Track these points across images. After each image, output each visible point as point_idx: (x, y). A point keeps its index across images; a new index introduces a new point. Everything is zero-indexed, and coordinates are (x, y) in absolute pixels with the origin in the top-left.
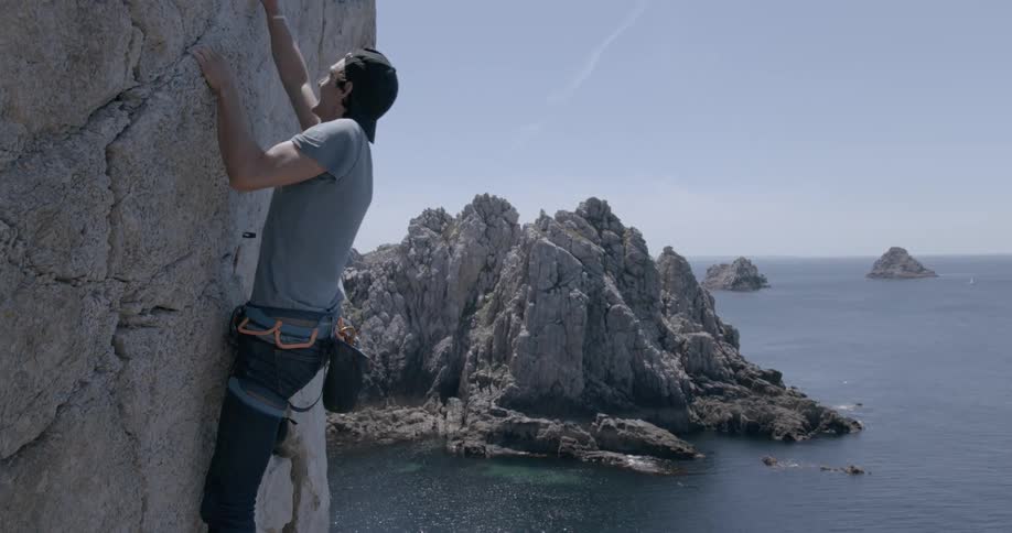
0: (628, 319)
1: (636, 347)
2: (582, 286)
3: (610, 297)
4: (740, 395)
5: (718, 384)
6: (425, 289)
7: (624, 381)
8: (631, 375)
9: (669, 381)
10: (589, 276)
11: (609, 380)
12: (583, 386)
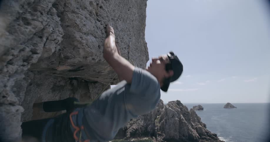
0: (186, 124)
1: (188, 129)
2: (177, 117)
3: (183, 119)
4: (209, 139)
5: (205, 137)
6: (148, 115)
7: (187, 136)
8: (188, 135)
9: (195, 136)
10: (179, 115)
11: (184, 136)
12: (178, 137)
